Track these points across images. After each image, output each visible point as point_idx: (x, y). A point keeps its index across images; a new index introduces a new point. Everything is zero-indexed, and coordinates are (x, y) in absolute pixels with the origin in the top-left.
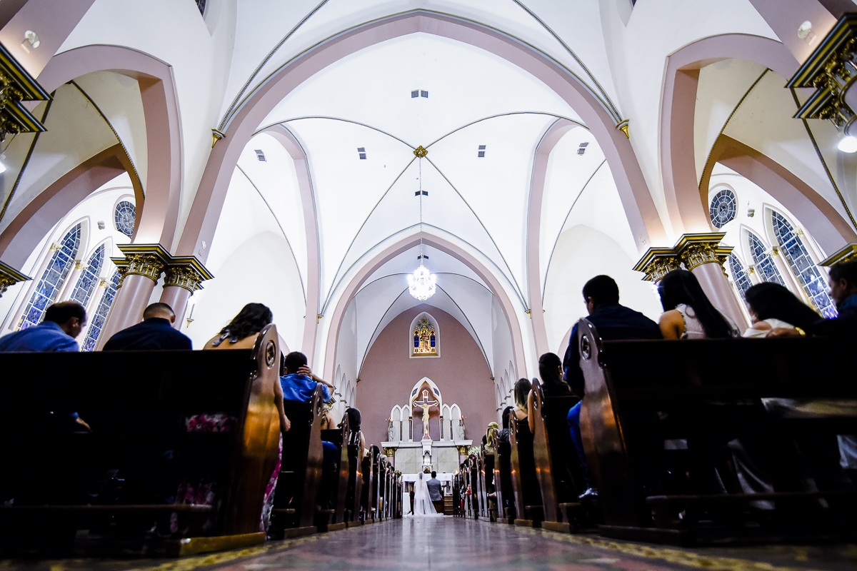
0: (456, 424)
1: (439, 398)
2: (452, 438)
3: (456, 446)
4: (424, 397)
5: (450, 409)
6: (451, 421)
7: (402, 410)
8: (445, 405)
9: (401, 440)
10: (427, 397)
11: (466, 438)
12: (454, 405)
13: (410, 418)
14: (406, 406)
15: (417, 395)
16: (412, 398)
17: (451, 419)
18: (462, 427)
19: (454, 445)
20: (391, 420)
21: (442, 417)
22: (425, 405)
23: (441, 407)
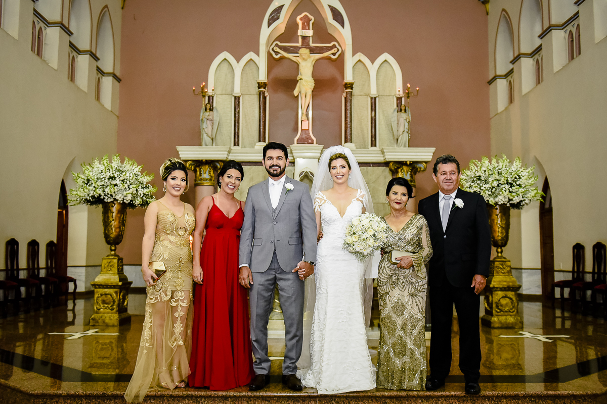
0: (387, 110)
1: (345, 34)
2: (373, 144)
3: (386, 164)
4: (300, 32)
5: (373, 68)
6: (374, 101)
7: (238, 67)
8: (360, 56)
9: (236, 143)
10: (310, 33)
11: (412, 143)
12: (386, 56)
13: (260, 85)
14: (251, 55)
15: (281, 24)
16: (265, 32)
17: (374, 92)
18: (403, 115)
19: (380, 159)
20: (210, 91)
21: (350, 86)
22: (304, 52)
23: (350, 61)
